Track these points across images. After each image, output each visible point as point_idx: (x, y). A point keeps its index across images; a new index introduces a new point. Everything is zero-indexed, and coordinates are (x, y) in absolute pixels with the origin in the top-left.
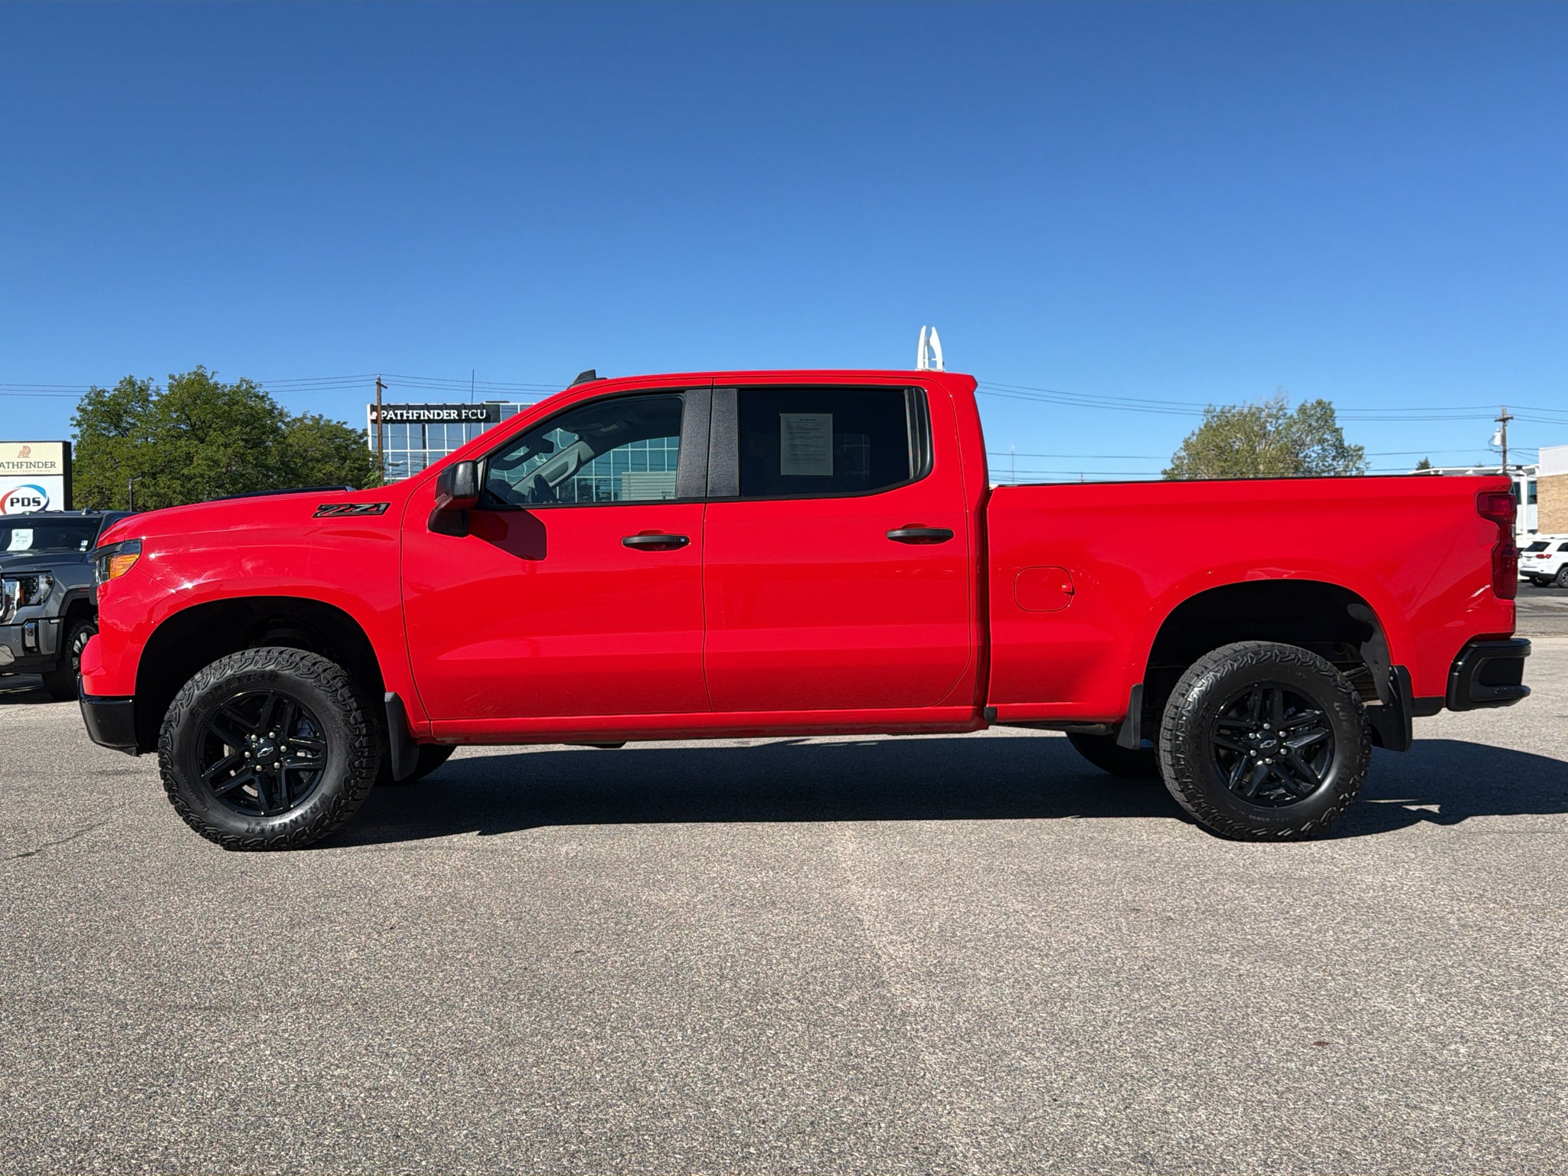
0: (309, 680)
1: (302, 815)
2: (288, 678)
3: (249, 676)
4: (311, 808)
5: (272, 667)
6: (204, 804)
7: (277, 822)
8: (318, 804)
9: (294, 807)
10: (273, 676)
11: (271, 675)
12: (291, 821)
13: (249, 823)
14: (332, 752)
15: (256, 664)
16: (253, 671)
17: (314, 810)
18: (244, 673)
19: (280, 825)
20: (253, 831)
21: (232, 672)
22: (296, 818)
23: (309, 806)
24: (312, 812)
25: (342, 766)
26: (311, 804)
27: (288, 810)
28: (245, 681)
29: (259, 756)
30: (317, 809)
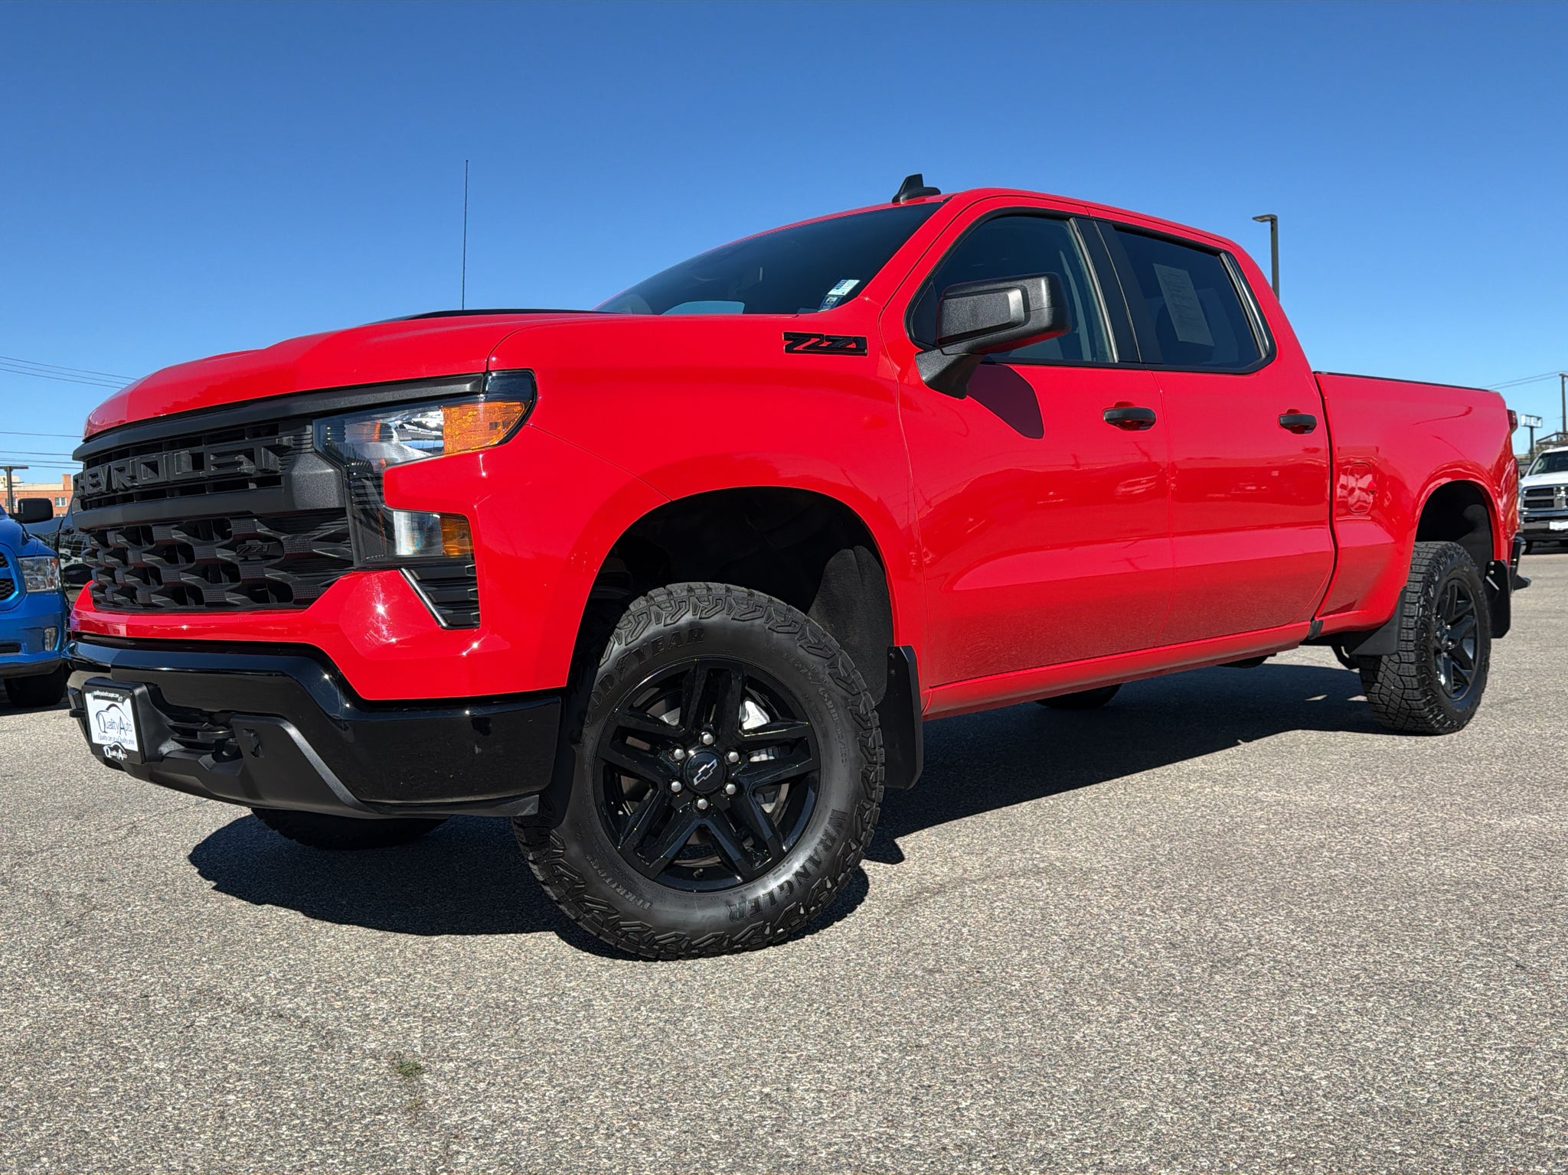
0: (757, 622)
1: (811, 859)
2: (721, 628)
3: (654, 643)
4: (822, 842)
5: (688, 617)
6: (640, 896)
7: (772, 884)
8: (831, 830)
9: (790, 850)
10: (696, 631)
11: (691, 632)
12: (797, 874)
13: (729, 904)
14: (826, 735)
15: (658, 621)
16: (656, 634)
17: (828, 843)
18: (645, 640)
19: (781, 887)
20: (742, 915)
21: (623, 646)
22: (803, 867)
23: (817, 840)
24: (827, 848)
25: (852, 755)
26: (819, 835)
27: (780, 858)
28: (648, 656)
29: (696, 782)
30: (833, 840)
